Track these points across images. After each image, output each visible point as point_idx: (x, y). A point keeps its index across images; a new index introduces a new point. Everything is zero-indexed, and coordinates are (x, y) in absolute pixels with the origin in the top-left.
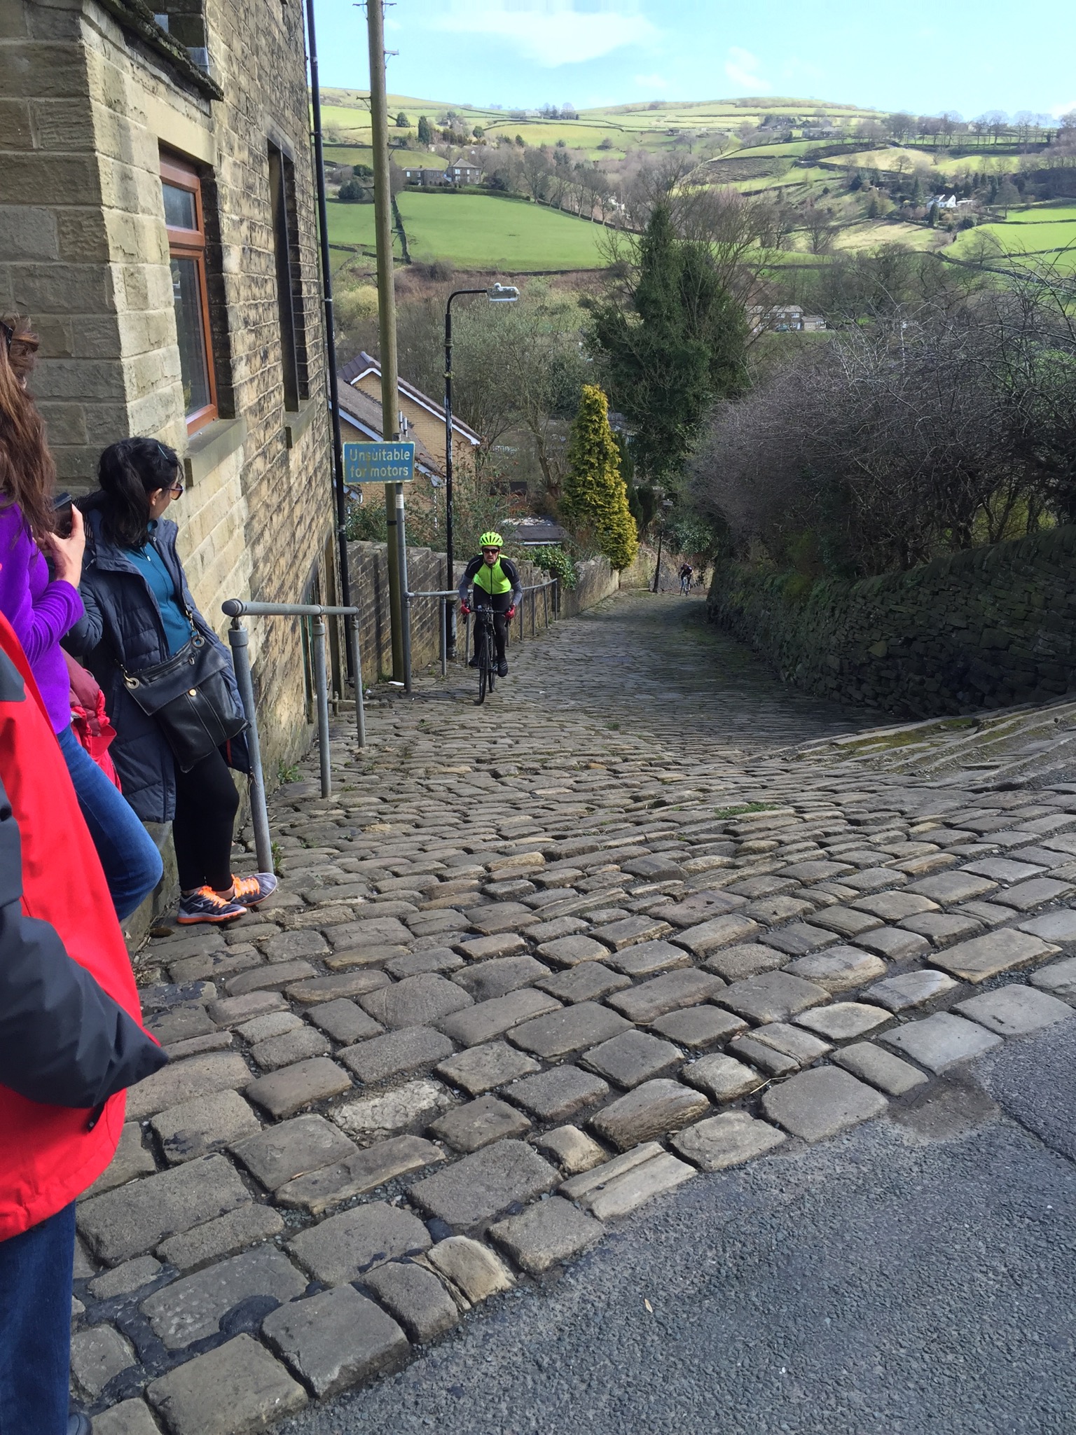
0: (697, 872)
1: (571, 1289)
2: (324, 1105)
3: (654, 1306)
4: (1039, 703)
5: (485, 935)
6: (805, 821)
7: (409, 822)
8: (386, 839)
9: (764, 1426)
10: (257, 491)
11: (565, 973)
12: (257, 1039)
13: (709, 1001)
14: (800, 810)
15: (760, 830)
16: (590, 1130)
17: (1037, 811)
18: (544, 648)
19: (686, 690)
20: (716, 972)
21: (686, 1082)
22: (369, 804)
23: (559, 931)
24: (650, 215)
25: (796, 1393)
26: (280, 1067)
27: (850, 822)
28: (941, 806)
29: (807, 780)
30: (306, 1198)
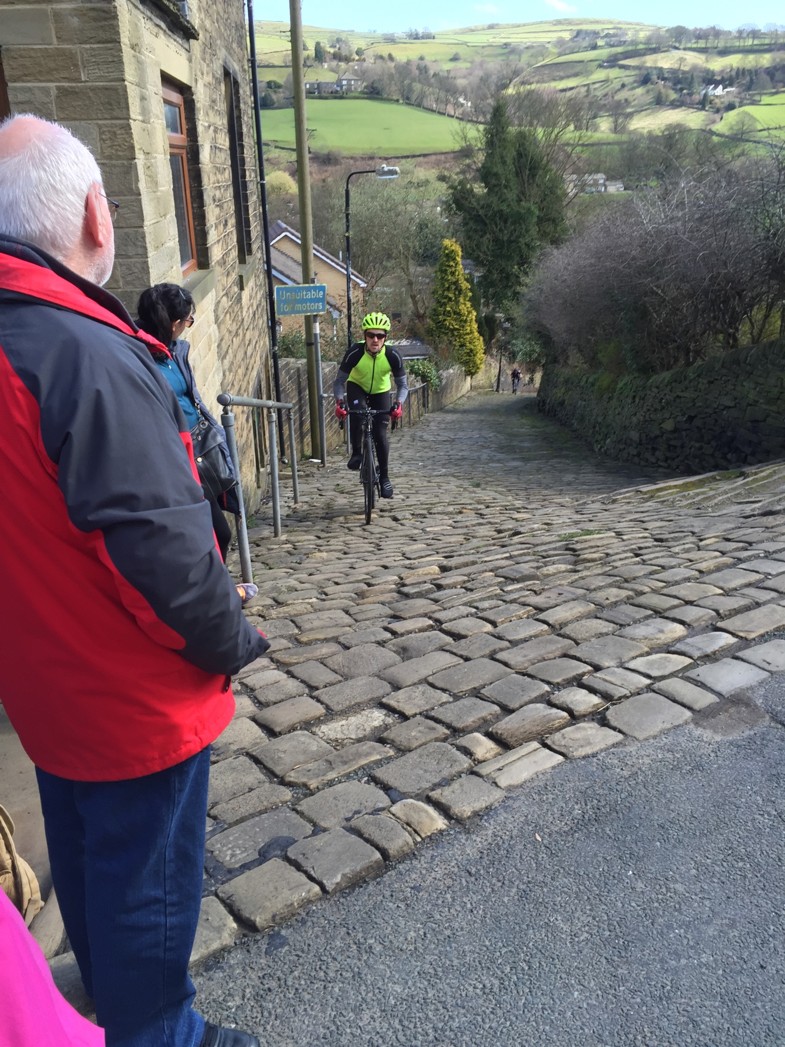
0: (548, 576)
1: (486, 829)
2: (308, 725)
3: (542, 838)
5: (405, 619)
6: (623, 540)
7: (339, 551)
8: (324, 562)
9: (620, 905)
10: (223, 321)
11: (463, 641)
12: (257, 687)
13: (565, 655)
14: (619, 534)
15: (592, 547)
16: (490, 735)
18: (419, 434)
19: (525, 460)
20: (569, 637)
21: (553, 705)
22: (308, 540)
23: (456, 615)
24: (491, 111)
25: (640, 885)
26: (275, 703)
27: (656, 540)
28: (721, 528)
29: (621, 515)
30: (304, 780)
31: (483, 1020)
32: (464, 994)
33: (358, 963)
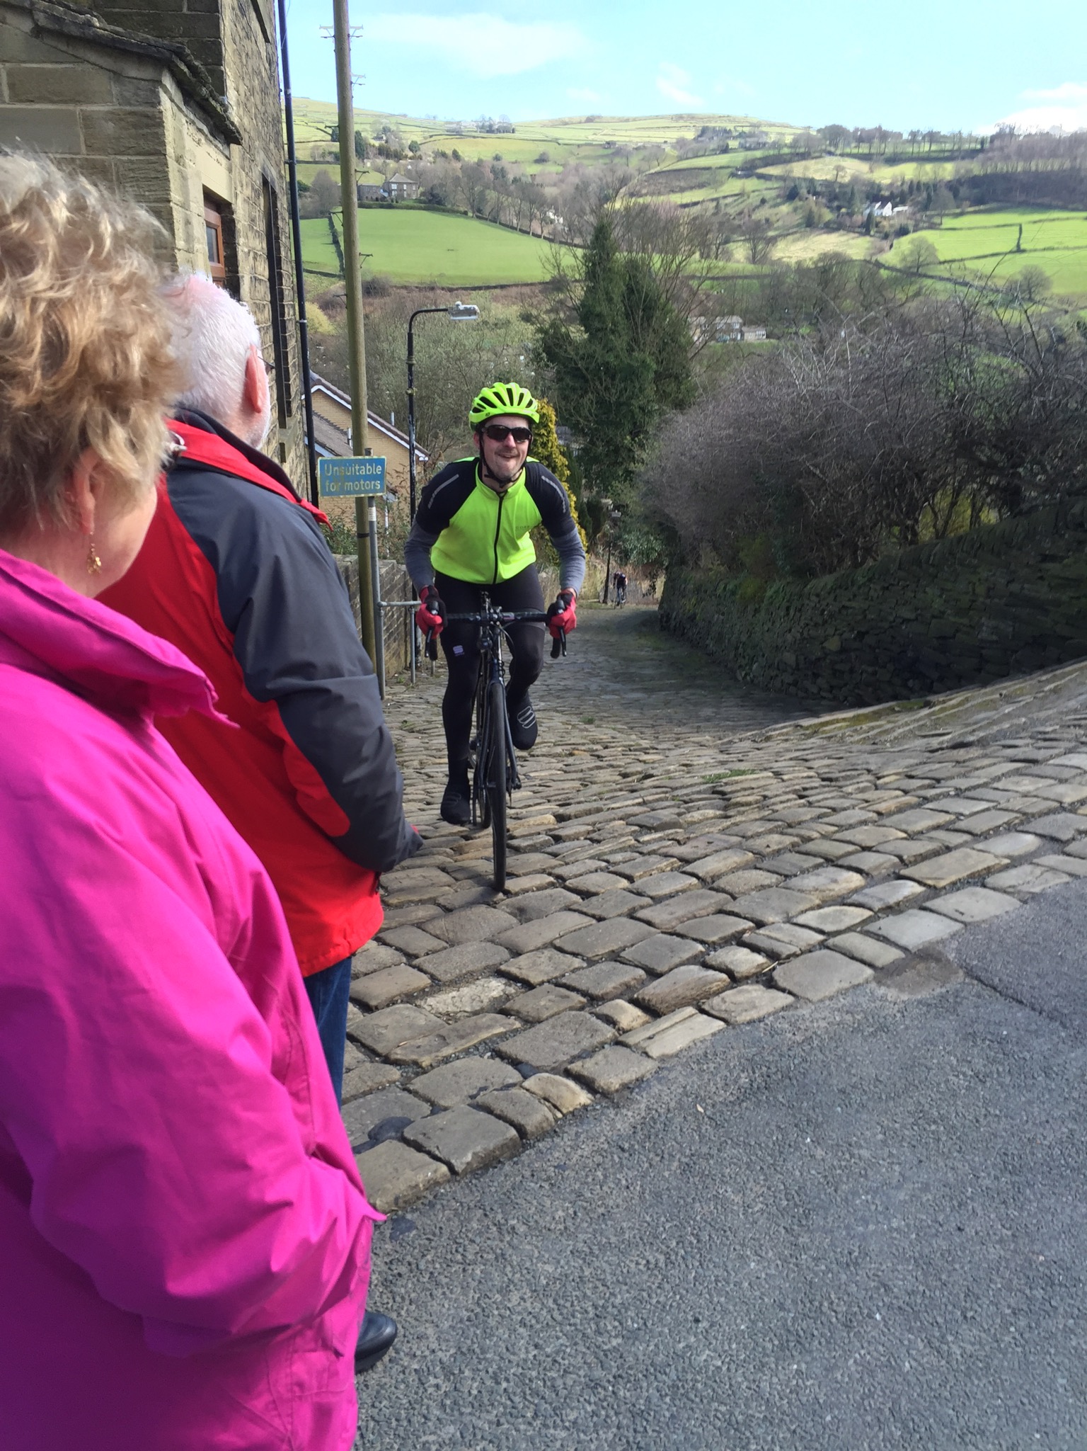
0: (693, 823)
1: (639, 1103)
2: (410, 998)
3: (705, 1109)
4: (984, 684)
5: (517, 876)
6: (783, 781)
7: (420, 801)
9: (797, 1173)
11: (594, 899)
13: (720, 912)
14: (777, 774)
15: (745, 789)
16: (636, 1003)
17: (986, 762)
19: (648, 691)
20: (724, 891)
21: (706, 966)
23: (583, 870)
24: (591, 230)
25: (819, 1153)
26: (366, 974)
27: (823, 780)
28: (903, 764)
29: (778, 753)
30: (414, 1057)
31: (649, 1296)
32: (625, 1271)
33: (501, 1245)
